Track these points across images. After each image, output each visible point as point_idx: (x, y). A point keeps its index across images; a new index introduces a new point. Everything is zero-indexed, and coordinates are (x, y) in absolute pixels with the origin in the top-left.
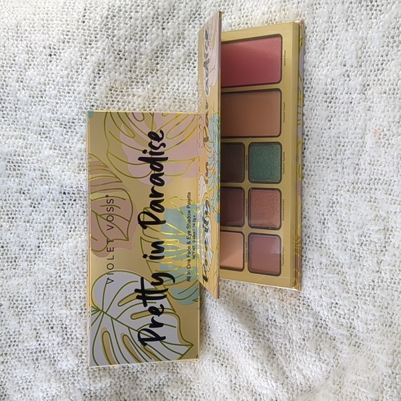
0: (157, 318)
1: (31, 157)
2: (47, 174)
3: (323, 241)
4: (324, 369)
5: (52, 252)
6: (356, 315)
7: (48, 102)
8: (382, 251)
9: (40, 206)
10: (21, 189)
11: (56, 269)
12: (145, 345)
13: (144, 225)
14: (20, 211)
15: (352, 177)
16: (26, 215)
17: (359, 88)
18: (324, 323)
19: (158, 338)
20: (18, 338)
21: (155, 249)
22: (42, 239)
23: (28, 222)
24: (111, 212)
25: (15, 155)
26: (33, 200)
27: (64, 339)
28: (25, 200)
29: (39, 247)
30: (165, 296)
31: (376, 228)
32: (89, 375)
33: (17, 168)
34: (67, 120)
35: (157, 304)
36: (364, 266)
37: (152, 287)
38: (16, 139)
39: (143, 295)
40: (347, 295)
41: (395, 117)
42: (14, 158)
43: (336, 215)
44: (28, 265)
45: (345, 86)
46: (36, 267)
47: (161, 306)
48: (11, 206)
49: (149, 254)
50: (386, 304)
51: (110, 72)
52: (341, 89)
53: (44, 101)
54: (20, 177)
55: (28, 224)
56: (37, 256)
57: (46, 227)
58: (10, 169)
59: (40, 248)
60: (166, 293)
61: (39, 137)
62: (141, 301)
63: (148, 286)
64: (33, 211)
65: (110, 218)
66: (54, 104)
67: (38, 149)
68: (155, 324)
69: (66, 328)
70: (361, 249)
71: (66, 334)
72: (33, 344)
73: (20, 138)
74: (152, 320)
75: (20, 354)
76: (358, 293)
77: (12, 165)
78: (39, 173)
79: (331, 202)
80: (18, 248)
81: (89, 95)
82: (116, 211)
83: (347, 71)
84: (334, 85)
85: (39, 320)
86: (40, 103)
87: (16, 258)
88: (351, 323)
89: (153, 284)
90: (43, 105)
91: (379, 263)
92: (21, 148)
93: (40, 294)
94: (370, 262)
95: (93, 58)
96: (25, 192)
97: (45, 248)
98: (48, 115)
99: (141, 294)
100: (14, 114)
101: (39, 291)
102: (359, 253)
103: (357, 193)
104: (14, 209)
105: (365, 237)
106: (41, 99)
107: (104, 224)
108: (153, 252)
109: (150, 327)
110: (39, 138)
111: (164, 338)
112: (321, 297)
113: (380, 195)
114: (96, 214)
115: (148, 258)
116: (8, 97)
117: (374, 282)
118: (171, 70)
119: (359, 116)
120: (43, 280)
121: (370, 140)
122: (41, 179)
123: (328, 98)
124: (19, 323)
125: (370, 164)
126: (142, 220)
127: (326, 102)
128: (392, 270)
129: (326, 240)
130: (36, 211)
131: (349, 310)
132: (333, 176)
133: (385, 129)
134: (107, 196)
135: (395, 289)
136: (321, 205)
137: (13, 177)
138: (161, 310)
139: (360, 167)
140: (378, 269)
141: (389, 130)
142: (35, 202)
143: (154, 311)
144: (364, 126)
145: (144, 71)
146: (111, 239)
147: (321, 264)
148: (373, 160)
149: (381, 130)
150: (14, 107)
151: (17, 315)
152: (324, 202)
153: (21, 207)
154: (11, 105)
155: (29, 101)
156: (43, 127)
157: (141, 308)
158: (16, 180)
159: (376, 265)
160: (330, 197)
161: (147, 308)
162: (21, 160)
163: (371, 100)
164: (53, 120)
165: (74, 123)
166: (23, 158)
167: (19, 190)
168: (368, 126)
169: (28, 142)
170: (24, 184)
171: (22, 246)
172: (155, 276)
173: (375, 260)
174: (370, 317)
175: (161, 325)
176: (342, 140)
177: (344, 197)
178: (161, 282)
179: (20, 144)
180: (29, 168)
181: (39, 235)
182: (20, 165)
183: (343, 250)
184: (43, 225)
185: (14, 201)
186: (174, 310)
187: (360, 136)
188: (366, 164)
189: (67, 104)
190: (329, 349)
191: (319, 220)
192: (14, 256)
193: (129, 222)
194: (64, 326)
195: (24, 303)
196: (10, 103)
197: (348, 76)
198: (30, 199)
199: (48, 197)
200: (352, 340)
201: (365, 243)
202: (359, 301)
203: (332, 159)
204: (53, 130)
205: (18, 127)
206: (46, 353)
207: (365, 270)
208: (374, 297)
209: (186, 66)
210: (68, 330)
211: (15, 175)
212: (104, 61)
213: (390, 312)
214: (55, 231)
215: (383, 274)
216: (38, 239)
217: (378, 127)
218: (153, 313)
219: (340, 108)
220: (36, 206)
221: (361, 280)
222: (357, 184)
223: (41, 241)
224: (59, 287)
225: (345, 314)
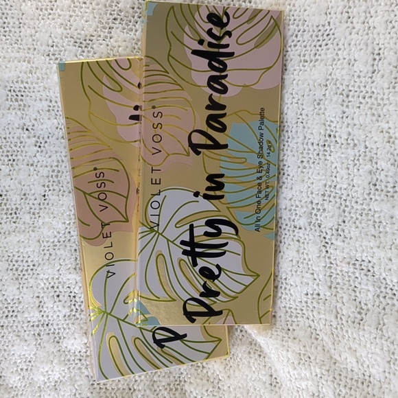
1: (37, 83)
2: (56, 104)
5: (61, 202)
7: (59, 15)
9: (46, 145)
10: (25, 125)
11: (64, 223)
14: (22, 151)
16: (30, 157)
20: (17, 307)
22: (48, 186)
23: (32, 165)
25: (17, 82)
26: (39, 138)
27: (72, 310)
28: (29, 137)
29: (44, 196)
33: (20, 98)
34: (82, 37)
38: (20, 62)
42: (17, 85)
44: (31, 218)
46: (41, 221)
48: (12, 146)
53: (54, 14)
54: (23, 110)
55: (32, 168)
56: (42, 206)
57: (53, 171)
58: (11, 99)
59: (46, 197)
61: (48, 58)
64: (38, 151)
66: (67, 17)
67: (46, 74)
69: (74, 297)
71: (75, 305)
72: (34, 316)
73: (24, 61)
75: (19, 327)
77: (14, 94)
78: (45, 104)
80: (19, 198)
81: (111, 6)
85: (43, 285)
86: (50, 17)
87: (17, 209)
90: (54, 19)
92: (25, 73)
93: (45, 254)
96: (29, 128)
97: (52, 198)
98: (59, 31)
100: (17, 30)
101: (43, 250)
104: (15, 149)
106: (51, 12)
110: (47, 60)
116: (10, 10)
120: (48, 237)
122: (49, 111)
124: (19, 288)
130: (42, 151)
137: (14, 109)
142: (41, 140)
150: (17, 23)
151: (17, 279)
153: (24, 147)
154: (15, 20)
155: (36, 15)
156: (52, 46)
158: (19, 113)
162: (25, 88)
164: (66, 37)
165: (92, 41)
166: (26, 85)
167: (22, 125)
169: (34, 66)
170: (27, 117)
171: (25, 195)
179: (24, 68)
180: (34, 97)
181: (44, 182)
182: (23, 94)
184: (49, 168)
185: (16, 140)
189: (83, 17)
192: (14, 207)
194: (73, 294)
195: (26, 264)
196: (13, 18)
198: (35, 136)
199: (56, 133)
204: (65, 50)
205: (21, 47)
206: (50, 326)
210: (77, 299)
211: (17, 107)
214: (63, 177)
216: (44, 186)
220: (42, 145)
223: (47, 189)
224: (68, 245)
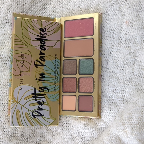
0: (41, 106)
3: (107, 68)
4: (113, 116)
6: (125, 91)
8: (133, 65)
12: (35, 118)
13: (36, 66)
15: (118, 41)
17: (118, 8)
18: (111, 99)
19: (41, 115)
21: (41, 77)
24: (23, 59)
30: (44, 97)
31: (131, 56)
32: (7, 139)
35: (41, 100)
36: (126, 72)
37: (39, 93)
39: (35, 96)
40: (120, 85)
41: (134, 15)
43: (112, 56)
45: (112, 9)
47: (43, 101)
49: (38, 78)
50: (138, 84)
51: (13, 9)
52: (110, 10)
60: (45, 96)
62: (34, 98)
63: (37, 92)
65: (22, 62)
68: (40, 109)
70: (124, 66)
74: (39, 107)
76: (124, 83)
79: (110, 52)
82: (25, 59)
83: (112, 4)
84: (107, 9)
88: (123, 95)
89: (39, 91)
91: (133, 69)
94: (129, 70)
95: (7, 3)
99: (34, 96)
102: (123, 68)
103: (120, 46)
105: (126, 61)
107: (20, 64)
108: (40, 78)
109: (38, 110)
111: (44, 115)
112: (109, 89)
113: (131, 44)
114: (16, 60)
115: (38, 80)
117: (131, 77)
118: (37, 11)
119: (119, 18)
121: (124, 26)
123: (105, 15)
125: (125, 35)
126: (36, 64)
127: (105, 16)
128: (138, 71)
129: (109, 67)
131: (121, 90)
132: (110, 42)
133: (131, 20)
134: (21, 53)
135: (141, 77)
136: (105, 54)
138: (43, 103)
139: (121, 37)
140: (132, 72)
141: (132, 20)
143: (39, 103)
144: (121, 21)
145: (27, 10)
146: (22, 71)
147: (107, 76)
148: (126, 33)
149: (129, 21)
152: (107, 53)
157: (34, 101)
159: (131, 70)
160: (109, 50)
161: (37, 102)
163: (123, 12)
168: (123, 21)
172: (40, 88)
173: (131, 68)
174: (131, 90)
175: (42, 109)
176: (112, 28)
177: (115, 49)
178: (43, 91)
183: (117, 68)
186: (48, 103)
187: (120, 25)
188: (124, 35)
190: (115, 107)
191: (105, 60)
193: (30, 64)
197: (113, 5)
200: (124, 101)
201: (126, 63)
202: (125, 86)
203: (109, 36)
207: (127, 73)
208: (132, 83)
209: (43, 9)
212: (11, 5)
213: (140, 86)
215: (135, 73)
217: (128, 20)
218: (39, 104)
219: (110, 17)
221: (125, 77)
222: (120, 43)
225: (120, 92)
